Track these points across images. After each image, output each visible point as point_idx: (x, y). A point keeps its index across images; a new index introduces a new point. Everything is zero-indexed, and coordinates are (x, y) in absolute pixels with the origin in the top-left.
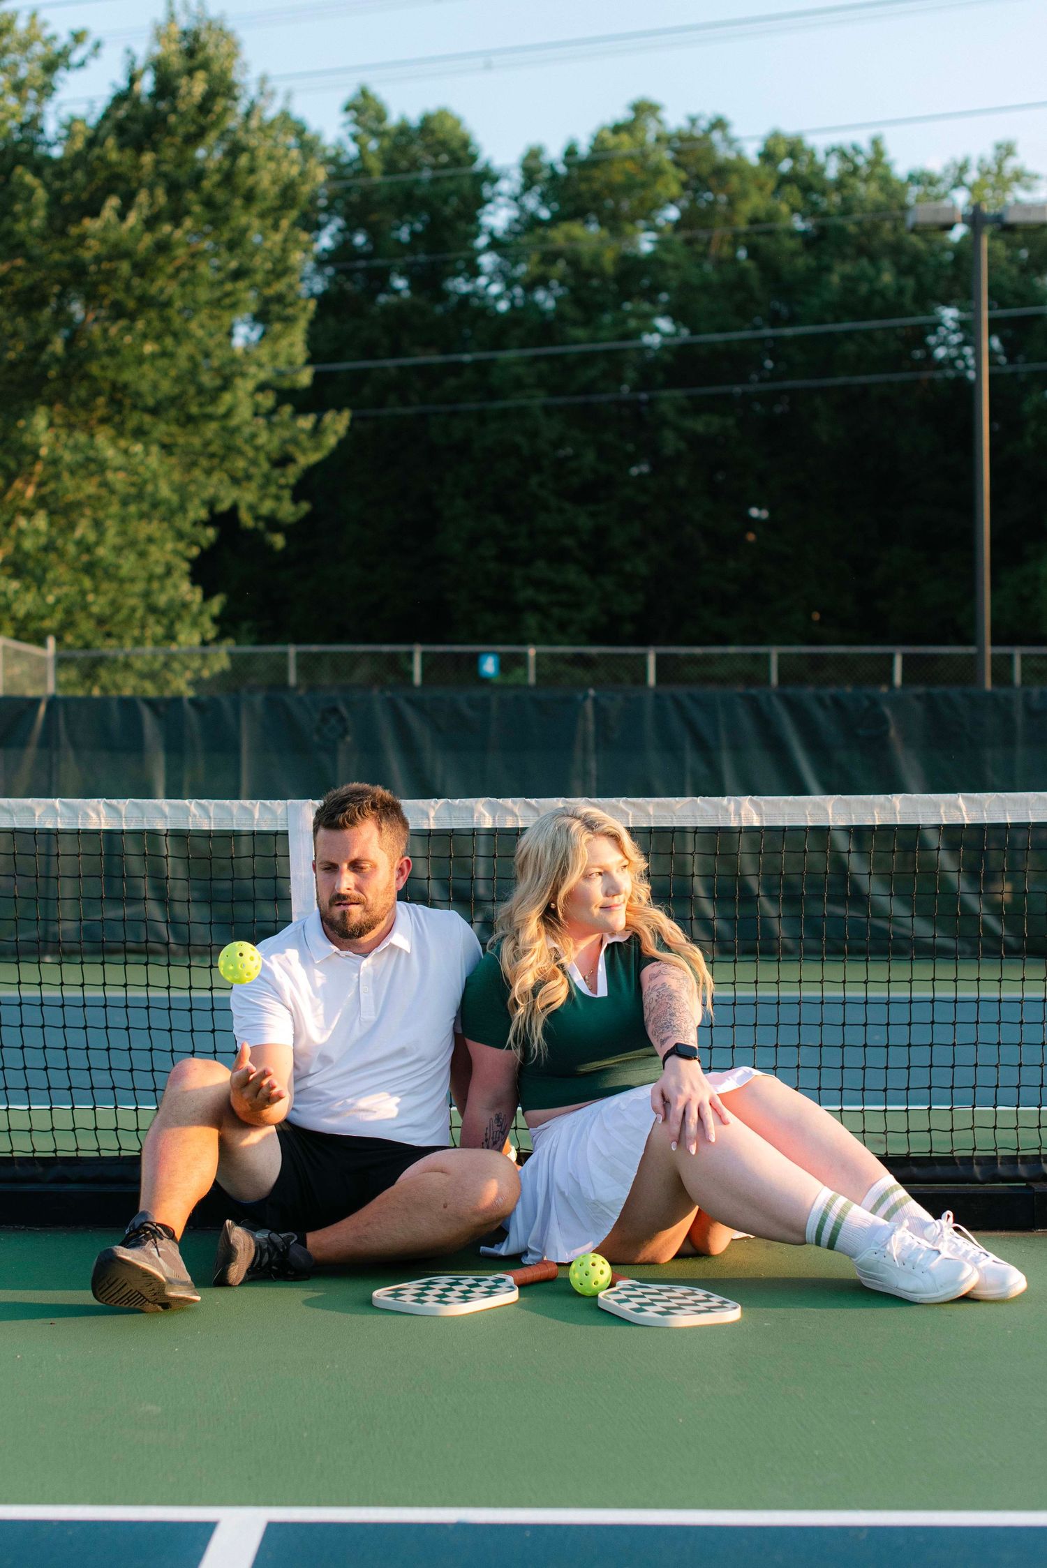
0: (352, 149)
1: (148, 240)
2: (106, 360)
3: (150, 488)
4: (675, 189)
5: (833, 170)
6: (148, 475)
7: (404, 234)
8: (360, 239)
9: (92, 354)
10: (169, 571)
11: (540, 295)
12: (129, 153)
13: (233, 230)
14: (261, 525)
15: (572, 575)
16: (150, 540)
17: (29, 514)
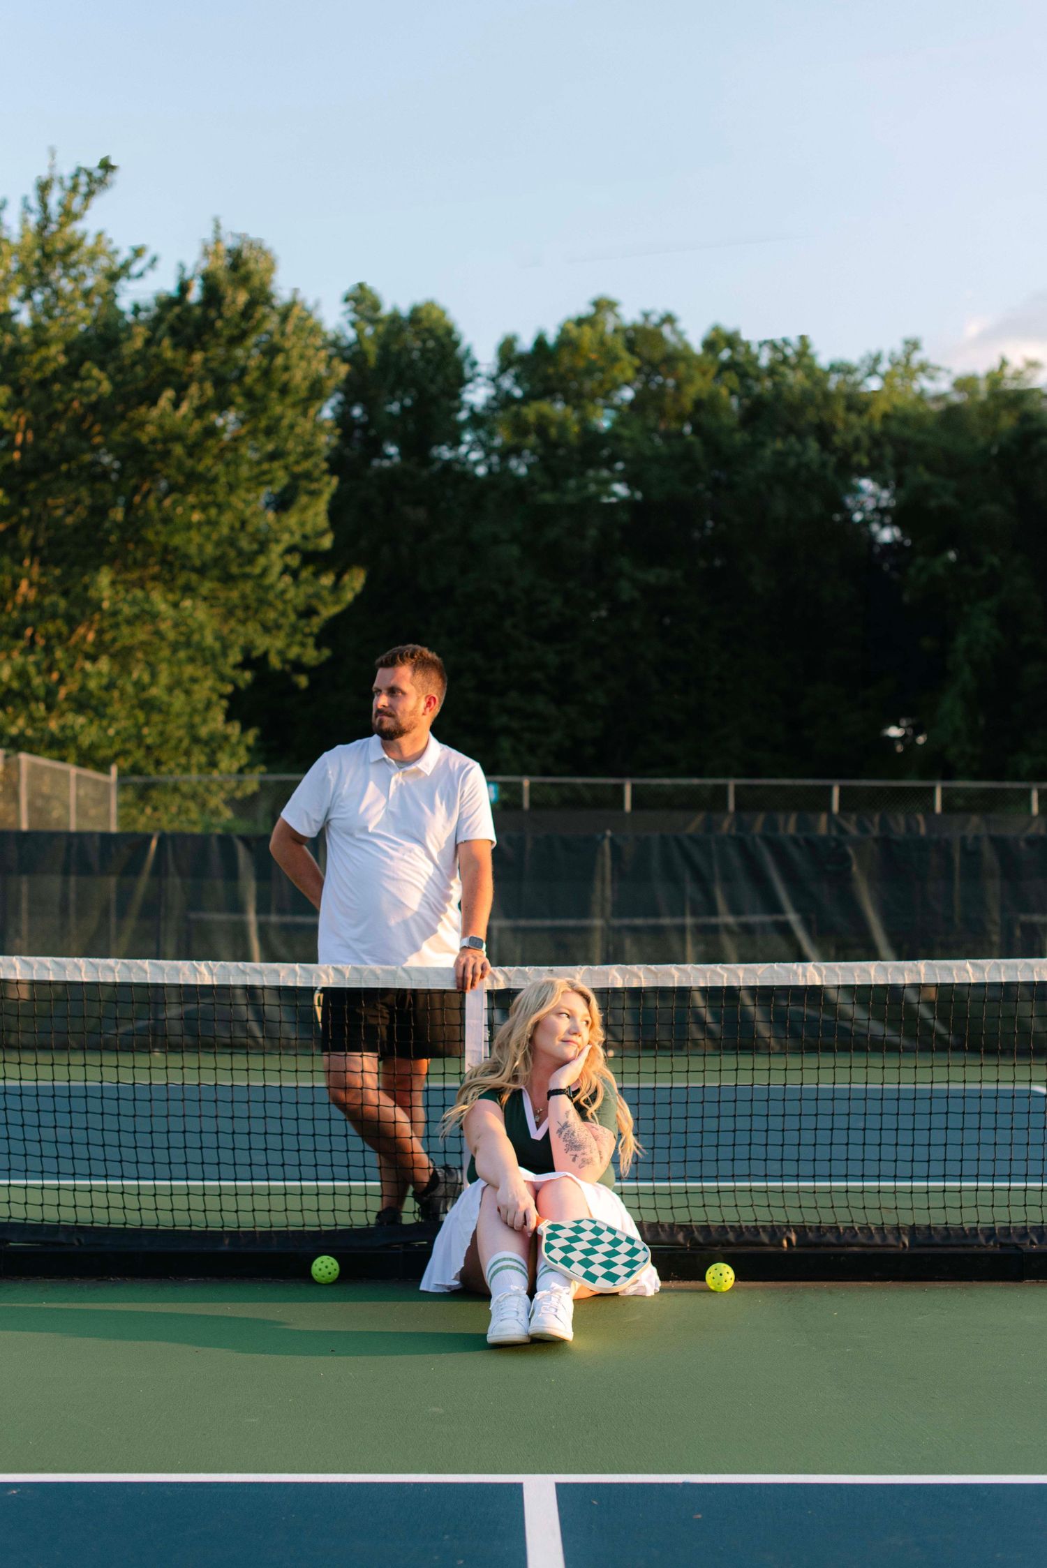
0: (351, 334)
1: (197, 426)
2: (159, 527)
3: (196, 637)
4: (630, 373)
5: (765, 359)
6: (194, 625)
7: (395, 408)
8: (357, 411)
9: (147, 520)
10: (209, 706)
11: (513, 463)
12: (181, 353)
13: (269, 418)
14: (288, 667)
15: (541, 704)
16: (194, 680)
17: (94, 658)
